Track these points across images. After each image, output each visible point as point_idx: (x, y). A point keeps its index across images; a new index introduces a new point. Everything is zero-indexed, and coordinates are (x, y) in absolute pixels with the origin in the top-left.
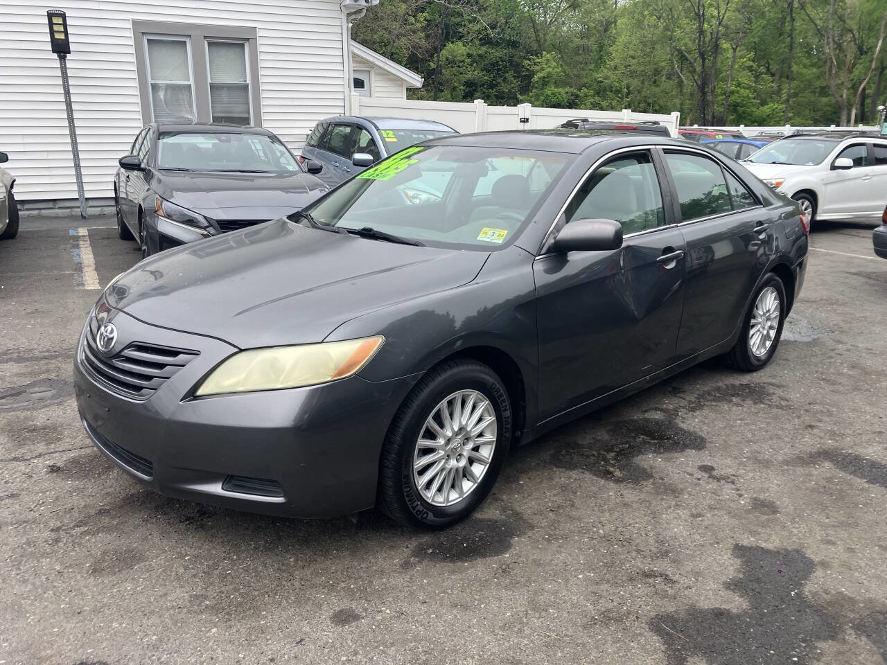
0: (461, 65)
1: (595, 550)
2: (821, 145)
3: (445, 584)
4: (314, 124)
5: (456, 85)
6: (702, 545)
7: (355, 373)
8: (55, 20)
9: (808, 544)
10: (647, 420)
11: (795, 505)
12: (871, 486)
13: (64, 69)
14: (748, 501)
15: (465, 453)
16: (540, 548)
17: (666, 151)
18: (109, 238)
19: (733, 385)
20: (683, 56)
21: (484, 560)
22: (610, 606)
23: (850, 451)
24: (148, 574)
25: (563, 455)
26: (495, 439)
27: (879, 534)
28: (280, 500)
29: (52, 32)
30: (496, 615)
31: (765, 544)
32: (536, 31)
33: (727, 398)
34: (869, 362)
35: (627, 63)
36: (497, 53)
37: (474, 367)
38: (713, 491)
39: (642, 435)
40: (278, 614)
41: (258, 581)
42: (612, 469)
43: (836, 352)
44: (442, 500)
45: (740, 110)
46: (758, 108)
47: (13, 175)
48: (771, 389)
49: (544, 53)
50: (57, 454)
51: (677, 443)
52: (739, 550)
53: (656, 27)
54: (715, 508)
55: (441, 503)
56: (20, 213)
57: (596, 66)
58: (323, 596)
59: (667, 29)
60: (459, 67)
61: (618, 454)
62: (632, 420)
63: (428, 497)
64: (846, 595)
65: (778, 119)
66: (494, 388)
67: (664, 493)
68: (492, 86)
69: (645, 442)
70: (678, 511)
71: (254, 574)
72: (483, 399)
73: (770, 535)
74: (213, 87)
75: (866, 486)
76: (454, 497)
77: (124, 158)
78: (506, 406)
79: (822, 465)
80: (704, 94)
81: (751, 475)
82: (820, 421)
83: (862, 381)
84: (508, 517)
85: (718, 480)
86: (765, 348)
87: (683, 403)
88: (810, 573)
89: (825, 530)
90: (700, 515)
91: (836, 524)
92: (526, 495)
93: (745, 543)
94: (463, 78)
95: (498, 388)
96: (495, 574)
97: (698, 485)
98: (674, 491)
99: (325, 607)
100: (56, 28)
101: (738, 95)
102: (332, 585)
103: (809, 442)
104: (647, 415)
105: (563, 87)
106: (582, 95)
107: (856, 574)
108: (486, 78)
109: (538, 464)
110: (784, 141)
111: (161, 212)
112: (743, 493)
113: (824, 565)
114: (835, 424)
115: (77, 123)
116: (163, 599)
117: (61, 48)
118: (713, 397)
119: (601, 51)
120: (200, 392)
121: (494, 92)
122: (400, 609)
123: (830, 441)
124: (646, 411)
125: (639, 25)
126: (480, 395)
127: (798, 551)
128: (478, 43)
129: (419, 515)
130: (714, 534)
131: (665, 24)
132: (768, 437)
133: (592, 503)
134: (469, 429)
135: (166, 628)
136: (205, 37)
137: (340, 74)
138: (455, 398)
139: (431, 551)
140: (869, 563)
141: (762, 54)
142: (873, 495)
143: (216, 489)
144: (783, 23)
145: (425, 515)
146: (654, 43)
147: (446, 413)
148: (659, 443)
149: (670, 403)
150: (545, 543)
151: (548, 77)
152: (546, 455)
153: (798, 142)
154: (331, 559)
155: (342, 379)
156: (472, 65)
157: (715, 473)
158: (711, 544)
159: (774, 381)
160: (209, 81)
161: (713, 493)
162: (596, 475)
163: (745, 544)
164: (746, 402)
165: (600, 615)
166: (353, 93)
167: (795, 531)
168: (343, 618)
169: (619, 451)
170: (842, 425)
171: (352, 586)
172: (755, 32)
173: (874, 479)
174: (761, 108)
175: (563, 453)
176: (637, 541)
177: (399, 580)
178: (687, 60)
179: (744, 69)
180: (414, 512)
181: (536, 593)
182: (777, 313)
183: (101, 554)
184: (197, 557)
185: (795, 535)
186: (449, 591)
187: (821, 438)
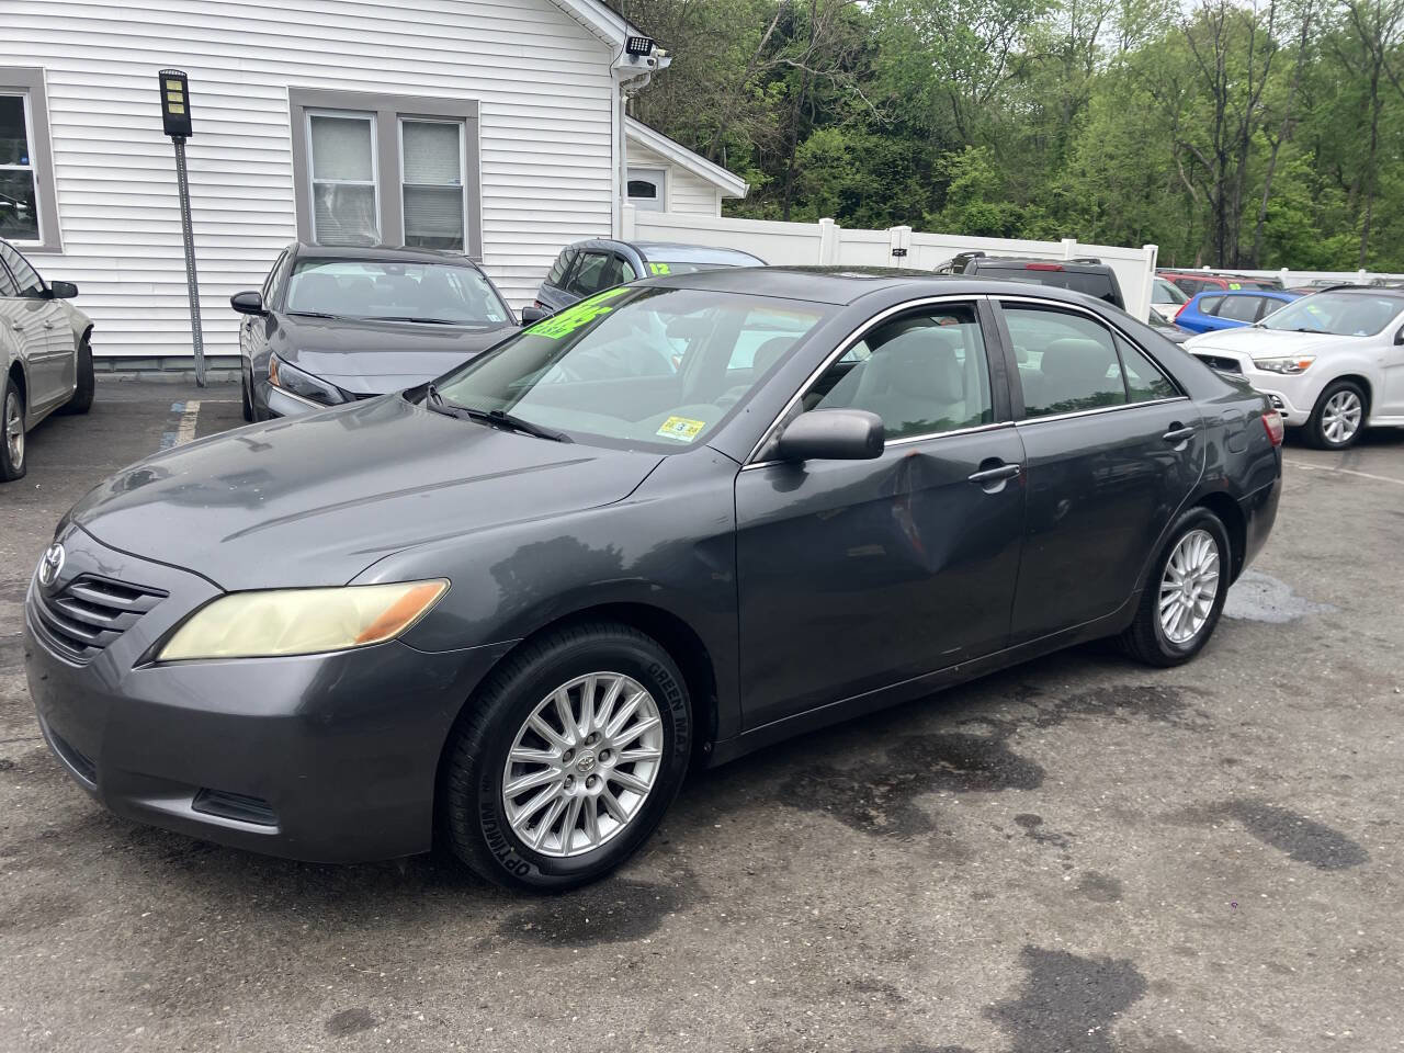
0: (835, 164)
1: (793, 941)
2: (1389, 304)
3: (528, 981)
4: (558, 252)
5: (826, 195)
6: (971, 945)
7: (395, 637)
8: (170, 85)
9: (1148, 951)
10: (960, 737)
11: (1154, 887)
12: (1296, 863)
13: (181, 159)
14: (1078, 876)
15: (602, 774)
16: (706, 933)
17: (1006, 305)
18: (227, 418)
19: (1126, 688)
20: (1194, 155)
21: (606, 947)
22: (781, 1032)
23: (1281, 805)
24: (75, 936)
25: (802, 786)
26: (659, 754)
27: (1278, 944)
28: (271, 830)
29: (165, 104)
30: (589, 1035)
31: (1076, 949)
32: (958, 112)
33: (1110, 708)
34: (1372, 661)
35: (1101, 165)
36: (895, 147)
37: (618, 636)
38: (1024, 857)
39: (943, 760)
40: (248, 1011)
41: (239, 957)
42: (873, 813)
43: (1324, 641)
44: (558, 846)
45: (1287, 244)
46: (1318, 241)
47: (90, 317)
48: (1187, 698)
49: (969, 147)
50: (17, 744)
51: (995, 777)
52: (1032, 955)
53: (1150, 108)
54: (1018, 886)
55: (557, 851)
56: (96, 375)
57: (1053, 170)
58: (330, 987)
59: (1168, 111)
60: (832, 167)
61: (894, 789)
62: (934, 736)
63: (531, 842)
64: (1181, 1041)
65: (1350, 260)
66: (656, 671)
67: (944, 856)
68: (885, 199)
69: (944, 772)
70: (955, 887)
71: (236, 946)
72: (636, 688)
73: (1090, 934)
74: (407, 189)
75: (1286, 863)
76: (582, 842)
77: (238, 295)
78: (679, 701)
79: (1225, 824)
80: (1222, 216)
81: (1099, 834)
82: (1249, 754)
83: (1347, 691)
84: (675, 880)
85: (1041, 839)
86: (1192, 630)
87: (1032, 712)
88: (1134, 1000)
89: (1186, 931)
90: (989, 895)
91: (1208, 922)
92: (719, 846)
93: (1045, 945)
94: (837, 185)
95: (663, 672)
96: (616, 970)
97: (1003, 846)
98: (959, 854)
99: (325, 1005)
100: (171, 97)
101: (1282, 220)
102: (352, 970)
103: (1218, 787)
104: (963, 730)
105: (998, 202)
106: (1028, 216)
107: (1212, 1008)
108: (875, 185)
109: (756, 799)
110: (1323, 295)
111: (275, 380)
112: (1074, 863)
113: (1163, 988)
114: (1272, 759)
115: (197, 242)
116: (84, 976)
117: (178, 128)
118: (1085, 706)
119: (1061, 146)
120: (165, 655)
121: (887, 208)
122: (442, 1015)
123: (1253, 787)
124: (963, 723)
125: (1123, 104)
126: (631, 682)
127: (1126, 963)
128: (864, 130)
129: (511, 868)
130: (999, 928)
131: (1164, 104)
132: (1151, 774)
133: (818, 865)
134: (608, 736)
135: (70, 1020)
136: (398, 114)
137: (605, 175)
138: (583, 684)
139: (530, 926)
140: (1241, 990)
141: (1330, 153)
142: (1292, 880)
143: (184, 807)
144: (1365, 106)
145: (523, 870)
146: (1145, 134)
147: (566, 708)
148: (967, 775)
149: (1006, 712)
150: (717, 924)
151: (972, 186)
152: (773, 785)
153: (1347, 297)
154: (367, 929)
155: (373, 645)
156: (853, 165)
157: (1040, 829)
158: (987, 944)
159: (1198, 684)
160: (402, 181)
161: (1025, 861)
162: (845, 822)
163: (1043, 946)
164: (1137, 716)
165: (759, 1046)
166: (626, 204)
167: (1136, 930)
168: (347, 1023)
169: (898, 784)
170: (1284, 761)
171: (382, 974)
172: (1318, 118)
173: (1305, 853)
174: (1325, 242)
175: (803, 783)
176: (869, 930)
177: (458, 970)
178: (1199, 161)
179: (1294, 179)
180: (503, 864)
181: (669, 1004)
182: (1214, 574)
183: (21, 900)
184: (160, 914)
185: (1132, 936)
186: (531, 992)
187: (1240, 781)
